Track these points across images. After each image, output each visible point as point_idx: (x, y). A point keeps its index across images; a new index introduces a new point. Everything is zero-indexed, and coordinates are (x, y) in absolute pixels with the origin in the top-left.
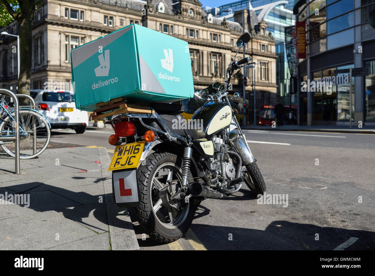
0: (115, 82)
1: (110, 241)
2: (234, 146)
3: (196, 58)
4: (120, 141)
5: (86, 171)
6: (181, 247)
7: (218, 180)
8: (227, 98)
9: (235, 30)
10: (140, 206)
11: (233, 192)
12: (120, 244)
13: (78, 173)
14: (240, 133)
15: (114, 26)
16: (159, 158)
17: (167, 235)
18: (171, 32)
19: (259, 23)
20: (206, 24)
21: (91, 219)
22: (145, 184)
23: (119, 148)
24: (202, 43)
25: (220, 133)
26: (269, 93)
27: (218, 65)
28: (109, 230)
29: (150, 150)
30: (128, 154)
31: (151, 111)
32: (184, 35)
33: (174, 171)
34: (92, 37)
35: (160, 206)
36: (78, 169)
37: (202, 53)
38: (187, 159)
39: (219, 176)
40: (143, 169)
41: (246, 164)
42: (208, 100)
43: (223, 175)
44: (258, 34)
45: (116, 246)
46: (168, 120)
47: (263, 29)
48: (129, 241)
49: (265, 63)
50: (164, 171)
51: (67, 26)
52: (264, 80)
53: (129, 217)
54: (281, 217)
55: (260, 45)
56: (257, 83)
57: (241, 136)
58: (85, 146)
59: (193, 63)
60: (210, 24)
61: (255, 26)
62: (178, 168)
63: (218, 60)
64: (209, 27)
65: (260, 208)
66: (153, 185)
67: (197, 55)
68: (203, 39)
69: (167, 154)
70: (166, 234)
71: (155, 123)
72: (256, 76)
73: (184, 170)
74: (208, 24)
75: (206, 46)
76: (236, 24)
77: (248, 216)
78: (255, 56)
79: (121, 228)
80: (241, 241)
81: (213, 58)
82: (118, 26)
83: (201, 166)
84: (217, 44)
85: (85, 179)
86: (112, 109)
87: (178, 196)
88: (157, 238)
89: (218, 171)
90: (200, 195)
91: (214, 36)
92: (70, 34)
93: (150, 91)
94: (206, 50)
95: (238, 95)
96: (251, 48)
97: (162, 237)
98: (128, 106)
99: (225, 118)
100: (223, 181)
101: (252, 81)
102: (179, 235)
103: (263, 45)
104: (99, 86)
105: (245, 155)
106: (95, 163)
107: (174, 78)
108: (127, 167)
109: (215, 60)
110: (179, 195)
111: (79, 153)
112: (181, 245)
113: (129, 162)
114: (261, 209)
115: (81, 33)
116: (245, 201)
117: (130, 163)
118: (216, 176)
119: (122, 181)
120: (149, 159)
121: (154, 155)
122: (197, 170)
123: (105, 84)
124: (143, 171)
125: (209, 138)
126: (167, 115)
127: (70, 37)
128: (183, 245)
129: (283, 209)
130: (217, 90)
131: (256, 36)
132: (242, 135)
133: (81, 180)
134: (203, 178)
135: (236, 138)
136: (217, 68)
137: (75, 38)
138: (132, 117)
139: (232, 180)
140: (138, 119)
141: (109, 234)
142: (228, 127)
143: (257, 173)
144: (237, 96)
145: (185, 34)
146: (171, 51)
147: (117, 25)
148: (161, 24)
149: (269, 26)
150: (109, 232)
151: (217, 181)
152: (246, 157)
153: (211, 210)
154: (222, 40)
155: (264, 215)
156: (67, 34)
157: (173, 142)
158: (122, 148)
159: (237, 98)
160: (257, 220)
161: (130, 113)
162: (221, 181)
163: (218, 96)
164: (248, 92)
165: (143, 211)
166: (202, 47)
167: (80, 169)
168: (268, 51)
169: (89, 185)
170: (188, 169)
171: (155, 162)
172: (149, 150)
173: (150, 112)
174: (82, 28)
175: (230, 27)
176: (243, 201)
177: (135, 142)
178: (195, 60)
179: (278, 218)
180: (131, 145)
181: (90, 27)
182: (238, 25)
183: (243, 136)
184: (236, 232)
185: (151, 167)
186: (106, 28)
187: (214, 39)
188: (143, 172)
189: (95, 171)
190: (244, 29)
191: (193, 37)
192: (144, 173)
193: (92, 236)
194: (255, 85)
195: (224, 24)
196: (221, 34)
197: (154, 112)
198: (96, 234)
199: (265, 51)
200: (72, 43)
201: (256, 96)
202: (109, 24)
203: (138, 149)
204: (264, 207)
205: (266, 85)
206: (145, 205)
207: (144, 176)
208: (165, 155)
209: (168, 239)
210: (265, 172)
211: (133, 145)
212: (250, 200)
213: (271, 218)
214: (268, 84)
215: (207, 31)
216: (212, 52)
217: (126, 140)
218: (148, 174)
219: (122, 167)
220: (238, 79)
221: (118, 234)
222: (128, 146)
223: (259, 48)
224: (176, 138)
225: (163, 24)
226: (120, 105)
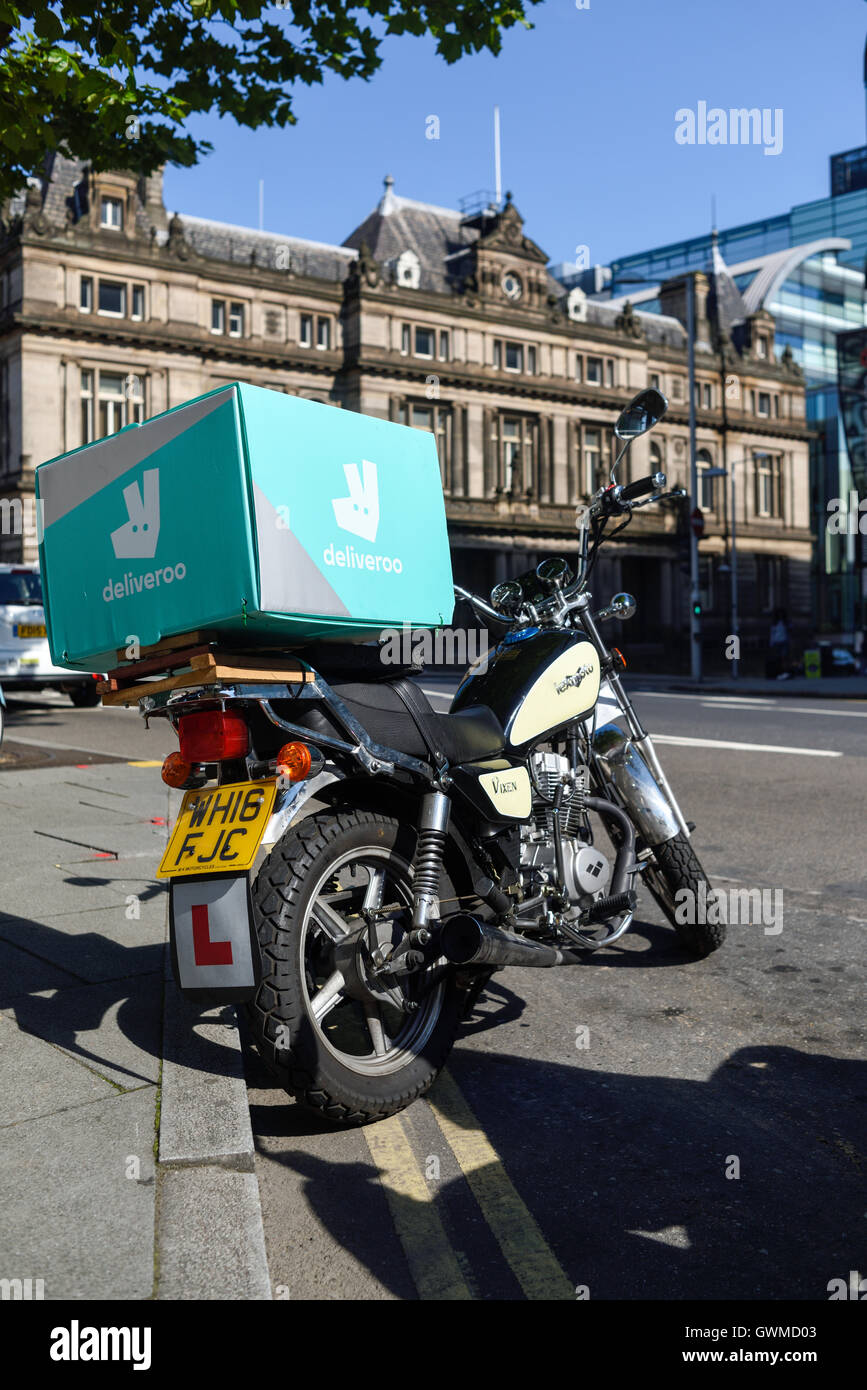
0: (175, 578)
1: (158, 1118)
2: (614, 780)
3: (527, 441)
4: (199, 775)
5: (116, 854)
6: (406, 1139)
7: (545, 904)
8: (587, 613)
9: (663, 345)
10: (264, 998)
11: (600, 943)
12: (190, 1132)
13: (87, 861)
14: (634, 733)
15: (247, 335)
16: (333, 832)
17: (357, 1099)
18: (441, 355)
19: (750, 320)
20: (561, 326)
21: (107, 1037)
22: (282, 922)
23: (194, 800)
24: (551, 391)
25: (559, 737)
26: (784, 561)
27: (606, 466)
28: (161, 1076)
29: (299, 806)
30: (223, 822)
31: (301, 674)
32: (485, 365)
33: (388, 873)
34: (172, 374)
35: (337, 996)
36: (88, 847)
37: (551, 423)
38: (430, 836)
39: (548, 889)
40: (277, 870)
41: (654, 843)
42: (521, 621)
43: (564, 884)
44: (746, 358)
45: (177, 1139)
46: (365, 701)
47: (763, 338)
48: (221, 1122)
49: (770, 458)
50: (353, 875)
51: (88, 337)
52: (764, 518)
53: (236, 1029)
54: (770, 1033)
55: (753, 393)
56: (743, 527)
57: (638, 744)
58: (126, 760)
59: (517, 461)
60: (576, 323)
61: (736, 329)
62: (405, 866)
63: (606, 450)
64: (573, 335)
65: (700, 997)
66: (313, 924)
67: (531, 431)
68: (553, 376)
69: (362, 815)
70: (354, 1095)
71: (317, 714)
72: (739, 504)
73: (420, 870)
74: (571, 323)
75: (564, 400)
76: (667, 324)
77: (655, 1027)
78: (736, 434)
79: (203, 1070)
80: (617, 1121)
81: (588, 443)
82: (258, 336)
83: (484, 856)
84: (601, 392)
85: (108, 885)
86: (168, 670)
87: (399, 964)
88: (322, 1107)
89: (547, 870)
90: (475, 959)
91: (592, 365)
92: (98, 366)
93: (291, 611)
94: (562, 414)
95: (627, 604)
96: (719, 404)
97: (339, 1106)
98: (219, 663)
99: (574, 688)
100: (563, 905)
101: (726, 522)
102: (401, 1098)
103: (764, 396)
104: (124, 592)
105: (649, 810)
106: (150, 824)
107: (381, 562)
108: (218, 865)
109: (595, 449)
110: (402, 958)
111: (100, 788)
112: (407, 1131)
113: (224, 853)
114: (703, 999)
115: (133, 360)
116: (651, 969)
117: (226, 854)
118: (539, 890)
119: (201, 915)
120: (298, 835)
121: (316, 821)
122: (470, 868)
123: (144, 587)
124: (276, 878)
125: (518, 756)
126: (361, 685)
127: (97, 375)
128: (413, 1131)
129: (780, 1003)
130: (554, 584)
131: (738, 364)
132: (640, 739)
133: (94, 888)
134: (490, 900)
135: (622, 752)
136: (602, 477)
137: (114, 378)
138: (233, 696)
139: (596, 900)
140: (256, 702)
141: (159, 1094)
142: (591, 713)
143: (690, 875)
144: (623, 604)
145: (490, 359)
146: (370, 469)
147: (255, 331)
148: (406, 328)
149: (784, 329)
150: (159, 1084)
151: (542, 906)
152: (653, 818)
153: (528, 1002)
154: (618, 379)
155: (711, 1025)
156: (86, 364)
157: (382, 776)
158: (206, 799)
159: (621, 612)
160: (682, 1044)
161: (228, 684)
162: (556, 905)
163: (555, 606)
164: (710, 560)
165: (273, 1014)
166: (549, 404)
167: (94, 848)
168: (780, 414)
169: (118, 907)
170: (433, 869)
171: (317, 846)
172: (294, 807)
173: (297, 677)
174: (137, 344)
175: (646, 332)
176: (645, 969)
177: (247, 779)
178: (524, 448)
179: (761, 1034)
180: (232, 790)
181: (165, 340)
182: (675, 326)
183: (644, 744)
184: (604, 1085)
185: (304, 865)
186: (218, 341)
187: (592, 377)
188: (275, 882)
189: (146, 857)
190: (695, 337)
191: (517, 371)
192: (278, 886)
193: (100, 1100)
194: (735, 536)
195: (626, 324)
196: (613, 359)
197: (311, 677)
198: (116, 1092)
199: (769, 413)
200: (103, 394)
201: (739, 574)
202: (228, 327)
203: (256, 805)
204: (715, 994)
205: (773, 533)
206: (279, 996)
207: (278, 897)
208: (354, 821)
209: (361, 1112)
210: (736, 860)
211: (240, 789)
212: (671, 968)
213: (734, 1035)
214: (781, 530)
215: (567, 348)
216: (584, 421)
217: (219, 772)
218: (293, 889)
219: (201, 864)
220: (674, 515)
221: (189, 1092)
222: (226, 791)
223: (748, 406)
224: (390, 765)
225: (413, 325)
226: (192, 659)
